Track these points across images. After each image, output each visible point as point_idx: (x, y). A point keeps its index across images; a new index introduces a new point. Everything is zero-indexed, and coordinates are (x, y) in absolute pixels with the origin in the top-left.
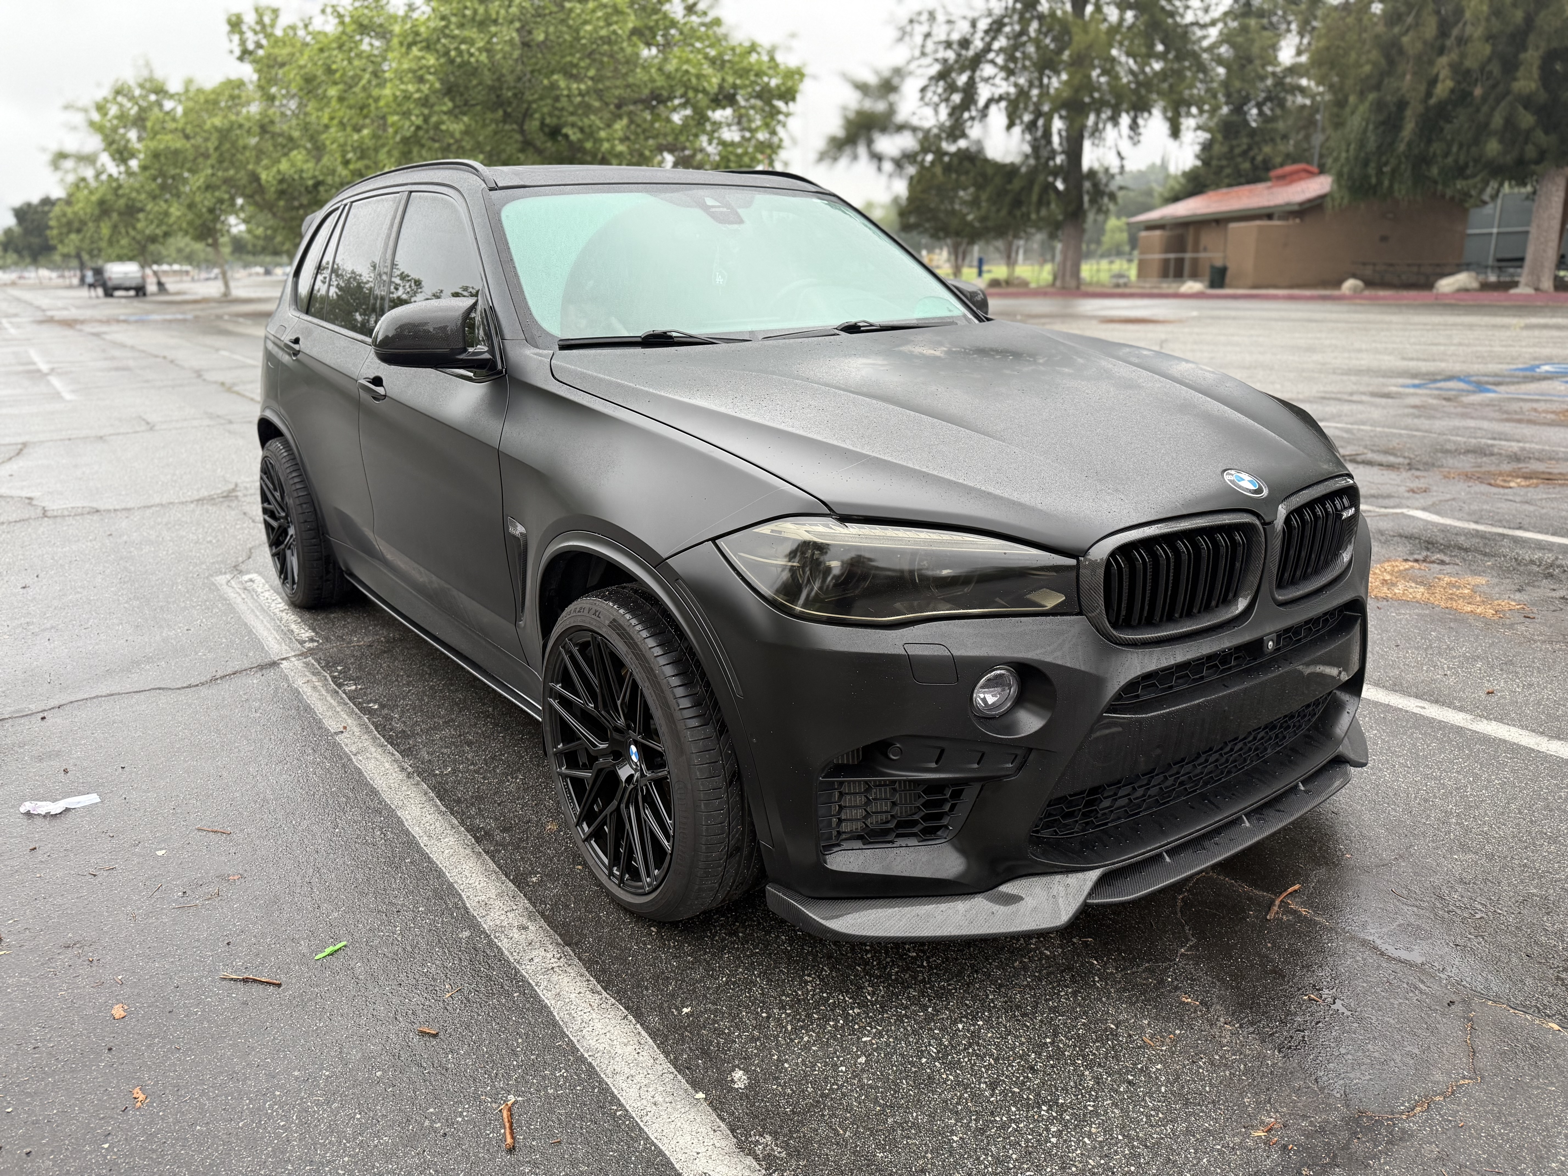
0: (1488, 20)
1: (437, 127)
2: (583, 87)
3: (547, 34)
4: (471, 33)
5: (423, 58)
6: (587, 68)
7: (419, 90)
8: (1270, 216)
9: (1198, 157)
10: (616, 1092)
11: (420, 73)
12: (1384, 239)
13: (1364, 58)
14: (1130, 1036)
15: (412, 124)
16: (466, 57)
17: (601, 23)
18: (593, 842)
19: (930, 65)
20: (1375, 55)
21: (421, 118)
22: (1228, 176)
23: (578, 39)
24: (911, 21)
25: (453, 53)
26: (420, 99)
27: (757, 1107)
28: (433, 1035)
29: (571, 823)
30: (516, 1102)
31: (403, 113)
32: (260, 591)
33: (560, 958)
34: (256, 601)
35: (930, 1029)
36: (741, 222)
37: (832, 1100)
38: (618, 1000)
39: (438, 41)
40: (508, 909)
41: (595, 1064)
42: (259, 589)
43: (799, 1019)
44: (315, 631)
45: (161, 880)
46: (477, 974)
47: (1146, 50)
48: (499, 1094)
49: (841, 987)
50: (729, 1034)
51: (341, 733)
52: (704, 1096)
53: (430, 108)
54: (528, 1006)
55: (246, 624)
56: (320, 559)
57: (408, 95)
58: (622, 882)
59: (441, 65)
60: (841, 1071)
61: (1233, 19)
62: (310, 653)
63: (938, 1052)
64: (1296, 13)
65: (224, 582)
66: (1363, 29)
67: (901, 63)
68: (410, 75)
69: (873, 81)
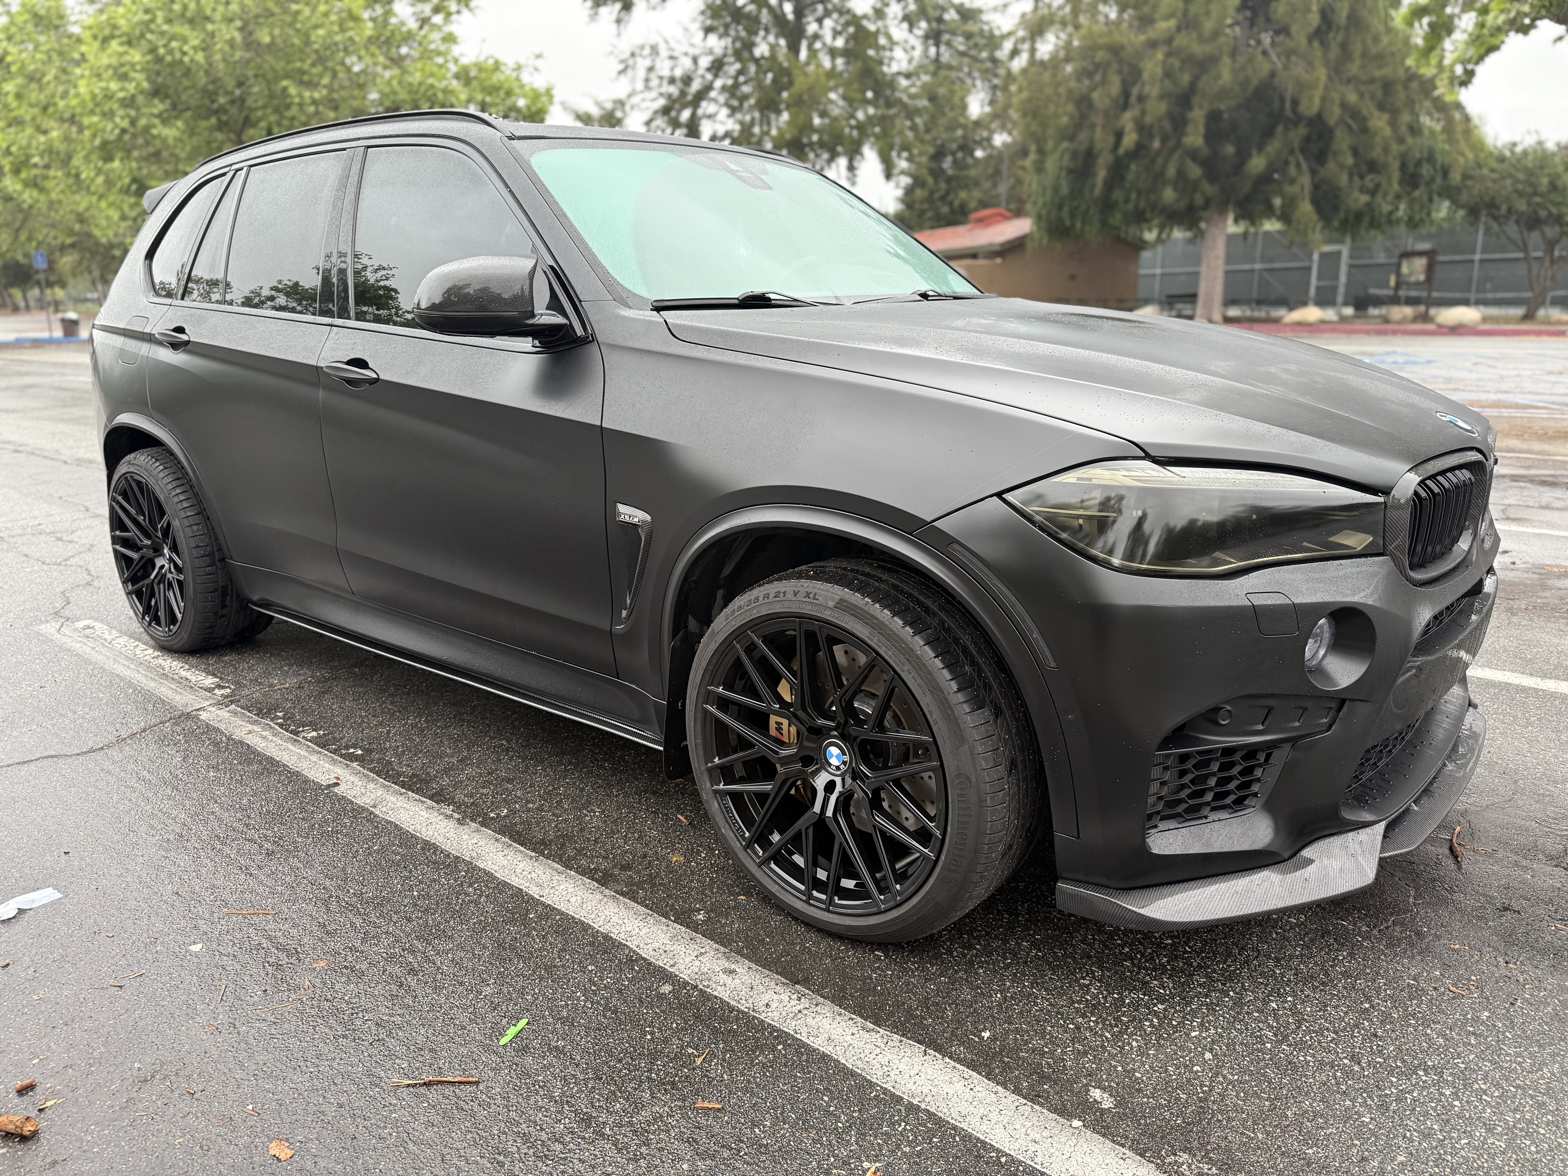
0: (1162, 81)
1: (147, 129)
2: (316, 95)
3: (273, 37)
4: (184, 30)
5: (126, 53)
6: (321, 76)
7: (122, 89)
8: (974, 256)
9: (902, 200)
10: (982, 1138)
11: (123, 70)
12: (1073, 277)
13: (1061, 111)
14: (1435, 988)
15: (117, 126)
16: (178, 55)
17: (336, 28)
18: (773, 866)
19: (653, 100)
20: (1070, 108)
21: (127, 120)
22: (930, 219)
23: (307, 43)
24: (633, 55)
25: (162, 51)
26: (124, 99)
27: (1146, 1124)
28: (719, 1110)
29: (737, 846)
30: (877, 1169)
31: (104, 114)
32: (109, 638)
33: (799, 999)
34: (112, 649)
35: (1248, 1013)
36: (770, 188)
37: (1214, 1102)
38: (903, 1035)
39: (142, 36)
40: (696, 953)
41: (932, 1110)
42: (106, 636)
43: (1111, 1025)
44: (216, 676)
45: (220, 980)
46: (716, 1031)
47: (858, 96)
48: (849, 1164)
49: (1125, 984)
50: (1052, 1053)
51: (338, 784)
52: (1081, 1123)
53: (138, 109)
54: (804, 1057)
55: (118, 676)
56: (216, 590)
57: (109, 93)
58: (830, 904)
59: (148, 62)
60: (1197, 1071)
61: (926, 73)
62: (229, 701)
63: (1276, 1035)
64: (980, 70)
65: (53, 631)
66: (1058, 85)
67: (622, 95)
68: (110, 72)
69: (595, 112)
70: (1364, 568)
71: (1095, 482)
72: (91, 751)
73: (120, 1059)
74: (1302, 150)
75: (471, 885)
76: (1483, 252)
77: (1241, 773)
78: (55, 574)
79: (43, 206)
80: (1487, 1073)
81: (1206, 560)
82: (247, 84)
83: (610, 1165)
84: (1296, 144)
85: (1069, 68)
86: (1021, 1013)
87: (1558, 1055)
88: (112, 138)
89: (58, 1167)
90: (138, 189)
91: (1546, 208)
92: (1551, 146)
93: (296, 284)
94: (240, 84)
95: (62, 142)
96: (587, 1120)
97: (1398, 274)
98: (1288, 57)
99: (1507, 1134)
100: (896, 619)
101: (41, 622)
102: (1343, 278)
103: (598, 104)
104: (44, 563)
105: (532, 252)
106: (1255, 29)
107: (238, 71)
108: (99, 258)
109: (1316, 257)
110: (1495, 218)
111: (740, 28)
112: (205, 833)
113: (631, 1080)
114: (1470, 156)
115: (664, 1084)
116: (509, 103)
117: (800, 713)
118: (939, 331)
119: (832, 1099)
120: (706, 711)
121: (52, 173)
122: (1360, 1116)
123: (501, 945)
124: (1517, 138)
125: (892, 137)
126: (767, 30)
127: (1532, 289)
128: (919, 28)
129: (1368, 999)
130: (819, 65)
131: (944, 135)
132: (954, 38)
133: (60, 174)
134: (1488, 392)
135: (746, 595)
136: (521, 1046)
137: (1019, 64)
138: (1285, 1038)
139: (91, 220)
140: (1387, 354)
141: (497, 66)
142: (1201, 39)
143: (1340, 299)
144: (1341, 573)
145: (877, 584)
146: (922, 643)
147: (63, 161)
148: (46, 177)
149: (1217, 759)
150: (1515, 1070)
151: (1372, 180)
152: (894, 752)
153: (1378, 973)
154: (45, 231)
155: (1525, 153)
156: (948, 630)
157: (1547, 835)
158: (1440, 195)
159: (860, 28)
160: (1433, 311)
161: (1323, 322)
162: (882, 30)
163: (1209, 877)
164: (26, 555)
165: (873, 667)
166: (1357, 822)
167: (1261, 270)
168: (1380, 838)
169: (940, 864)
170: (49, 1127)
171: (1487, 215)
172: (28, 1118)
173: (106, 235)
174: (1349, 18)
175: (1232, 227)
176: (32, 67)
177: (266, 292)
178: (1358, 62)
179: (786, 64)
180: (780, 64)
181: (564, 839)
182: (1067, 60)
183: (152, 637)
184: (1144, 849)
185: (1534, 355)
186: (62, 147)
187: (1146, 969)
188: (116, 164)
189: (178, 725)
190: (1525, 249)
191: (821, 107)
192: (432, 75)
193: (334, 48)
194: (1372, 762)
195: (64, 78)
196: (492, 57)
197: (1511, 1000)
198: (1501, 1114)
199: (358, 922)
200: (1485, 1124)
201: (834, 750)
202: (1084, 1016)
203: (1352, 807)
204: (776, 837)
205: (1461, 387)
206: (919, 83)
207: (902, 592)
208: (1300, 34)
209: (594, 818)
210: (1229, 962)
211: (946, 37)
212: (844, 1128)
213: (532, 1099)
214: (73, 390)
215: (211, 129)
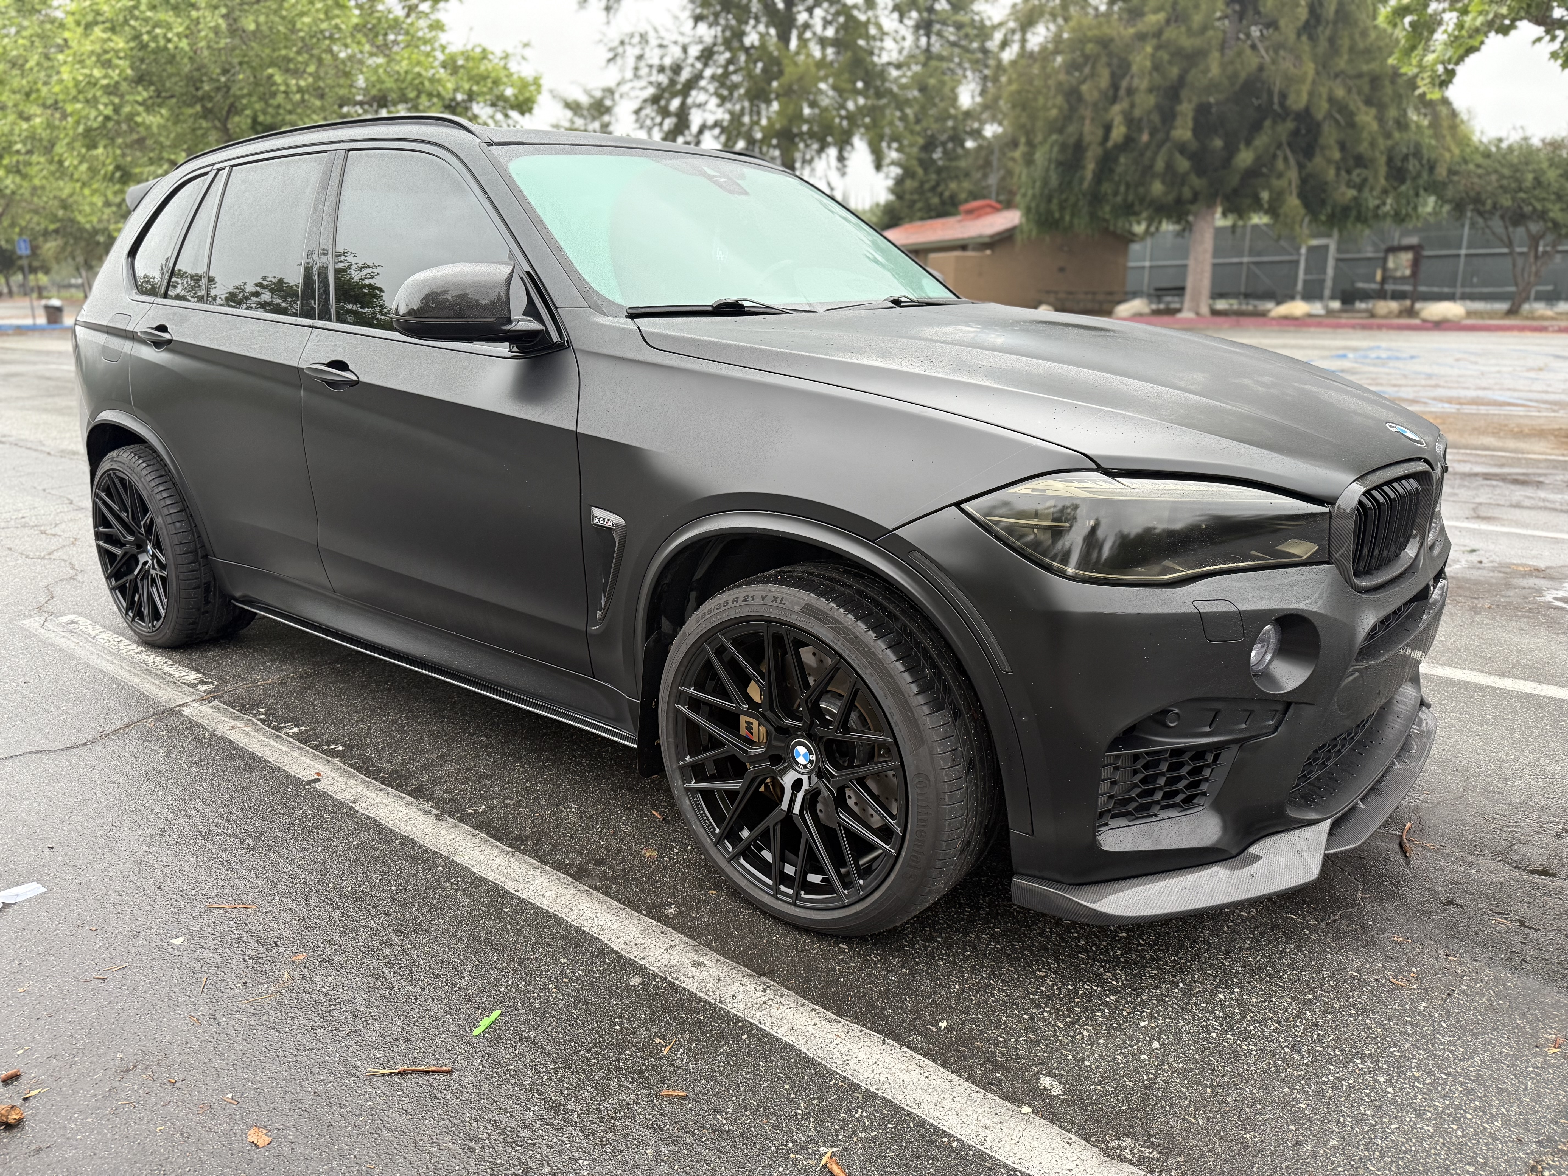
0: (1150, 74)
1: (130, 117)
2: (302, 83)
3: (258, 25)
4: (168, 16)
5: (110, 40)
6: (307, 64)
7: (106, 76)
8: (964, 247)
9: (892, 191)
10: (935, 1124)
11: (107, 57)
12: (1062, 270)
13: (1050, 103)
14: (1377, 980)
15: (100, 113)
16: (162, 42)
17: (322, 16)
18: (742, 861)
19: (642, 89)
20: (1060, 100)
21: (110, 108)
22: (920, 210)
23: (293, 30)
24: (622, 43)
25: (146, 37)
26: (108, 86)
27: (1092, 1111)
28: (683, 1098)
29: (708, 842)
30: (834, 1154)
31: (87, 101)
32: (93, 633)
33: (765, 990)
34: (96, 645)
35: (1195, 1004)
36: (746, 193)
37: (1158, 1089)
38: (863, 1026)
39: (126, 22)
40: (666, 946)
41: (889, 1097)
42: (90, 631)
43: (1064, 1015)
44: (199, 672)
45: (201, 972)
46: (683, 1021)
47: (849, 86)
48: (807, 1149)
49: (1079, 976)
50: (1006, 1042)
51: (318, 780)
52: (1030, 1110)
53: (122, 96)
54: (767, 1047)
55: (101, 671)
56: (199, 587)
57: (93, 80)
58: (797, 899)
59: (132, 49)
60: (1144, 1060)
61: (917, 64)
62: (211, 697)
63: (1221, 1025)
64: (971, 61)
65: (37, 625)
66: (1048, 77)
67: (612, 84)
68: (94, 58)
69: (584, 100)
70: (1309, 576)
71: (1048, 493)
72: (75, 746)
73: (103, 1049)
74: (1290, 145)
75: (448, 880)
76: (1469, 247)
77: (1190, 773)
78: (39, 568)
79: (25, 191)
80: (1420, 1061)
81: (1157, 568)
82: (233, 71)
83: (577, 1150)
84: (1284, 139)
85: (1059, 59)
86: (978, 1003)
87: (1490, 1043)
88: (95, 125)
89: (42, 1154)
90: (122, 177)
91: (1530, 204)
92: (1536, 142)
93: (281, 281)
94: (225, 72)
95: (45, 129)
96: (556, 1108)
97: (1385, 269)
98: (1276, 52)
99: (1435, 1119)
100: (859, 623)
101: (25, 617)
102: (1330, 272)
103: (588, 92)
104: (27, 557)
105: (509, 258)
106: (1245, 22)
107: (223, 58)
108: (83, 244)
109: (1303, 250)
110: (1481, 214)
111: (730, 16)
112: (187, 828)
113: (599, 1069)
114: (1457, 151)
115: (631, 1072)
116: (496, 92)
117: (768, 714)
118: (906, 341)
119: (792, 1087)
120: (678, 711)
121: (35, 158)
122: (1297, 1102)
123: (476, 938)
124: (1503, 134)
125: (882, 128)
126: (757, 19)
127: (1516, 285)
128: (910, 18)
129: (1312, 990)
130: (809, 55)
131: (935, 126)
132: (945, 28)
133: (42, 160)
134: (1468, 388)
135: (716, 599)
136: (494, 1037)
137: (1008, 55)
138: (1231, 1027)
139: (75, 207)
140: (1371, 349)
141: (485, 55)
142: (1190, 32)
143: (1327, 292)
144: (1286, 581)
145: (842, 589)
146: (884, 647)
147: (46, 148)
148: (30, 164)
149: (1166, 760)
150: (1448, 1058)
151: (1359, 175)
152: (859, 751)
153: (1322, 965)
154: (28, 217)
155: (1510, 149)
156: (910, 635)
157: (1493, 831)
158: (1426, 190)
159: (850, 18)
160: (1418, 305)
161: (1310, 316)
162: (873, 20)
163: (1159, 873)
164: (10, 549)
165: (838, 669)
166: (1302, 821)
167: (1248, 263)
168: (1325, 836)
169: (901, 860)
170: (34, 1116)
171: (1473, 210)
172: (13, 1107)
173: (90, 222)
174: (1337, 12)
175: (1220, 220)
176: (14, 53)
177: (250, 288)
178: (1346, 57)
179: (776, 53)
180: (771, 54)
181: (540, 835)
182: (1057, 52)
183: (135, 632)
184: (1094, 846)
185: (1515, 350)
186: (45, 134)
187: (1101, 961)
188: (100, 150)
189: (161, 720)
190: (1510, 244)
191: (811, 97)
192: (419, 63)
193: (320, 36)
194: (1320, 762)
195: (46, 64)
196: (480, 45)
197: (1449, 991)
198: (1432, 1100)
199: (337, 915)
200: (1415, 1110)
201: (801, 750)
202: (1038, 1006)
203: (1299, 807)
204: (745, 833)
205: (1442, 383)
206: (909, 74)
207: (866, 597)
208: (1288, 28)
209: (570, 814)
210: (1181, 954)
211: (937, 27)
212: (804, 1114)
213: (504, 1088)
214: (57, 379)
215: (196, 116)
